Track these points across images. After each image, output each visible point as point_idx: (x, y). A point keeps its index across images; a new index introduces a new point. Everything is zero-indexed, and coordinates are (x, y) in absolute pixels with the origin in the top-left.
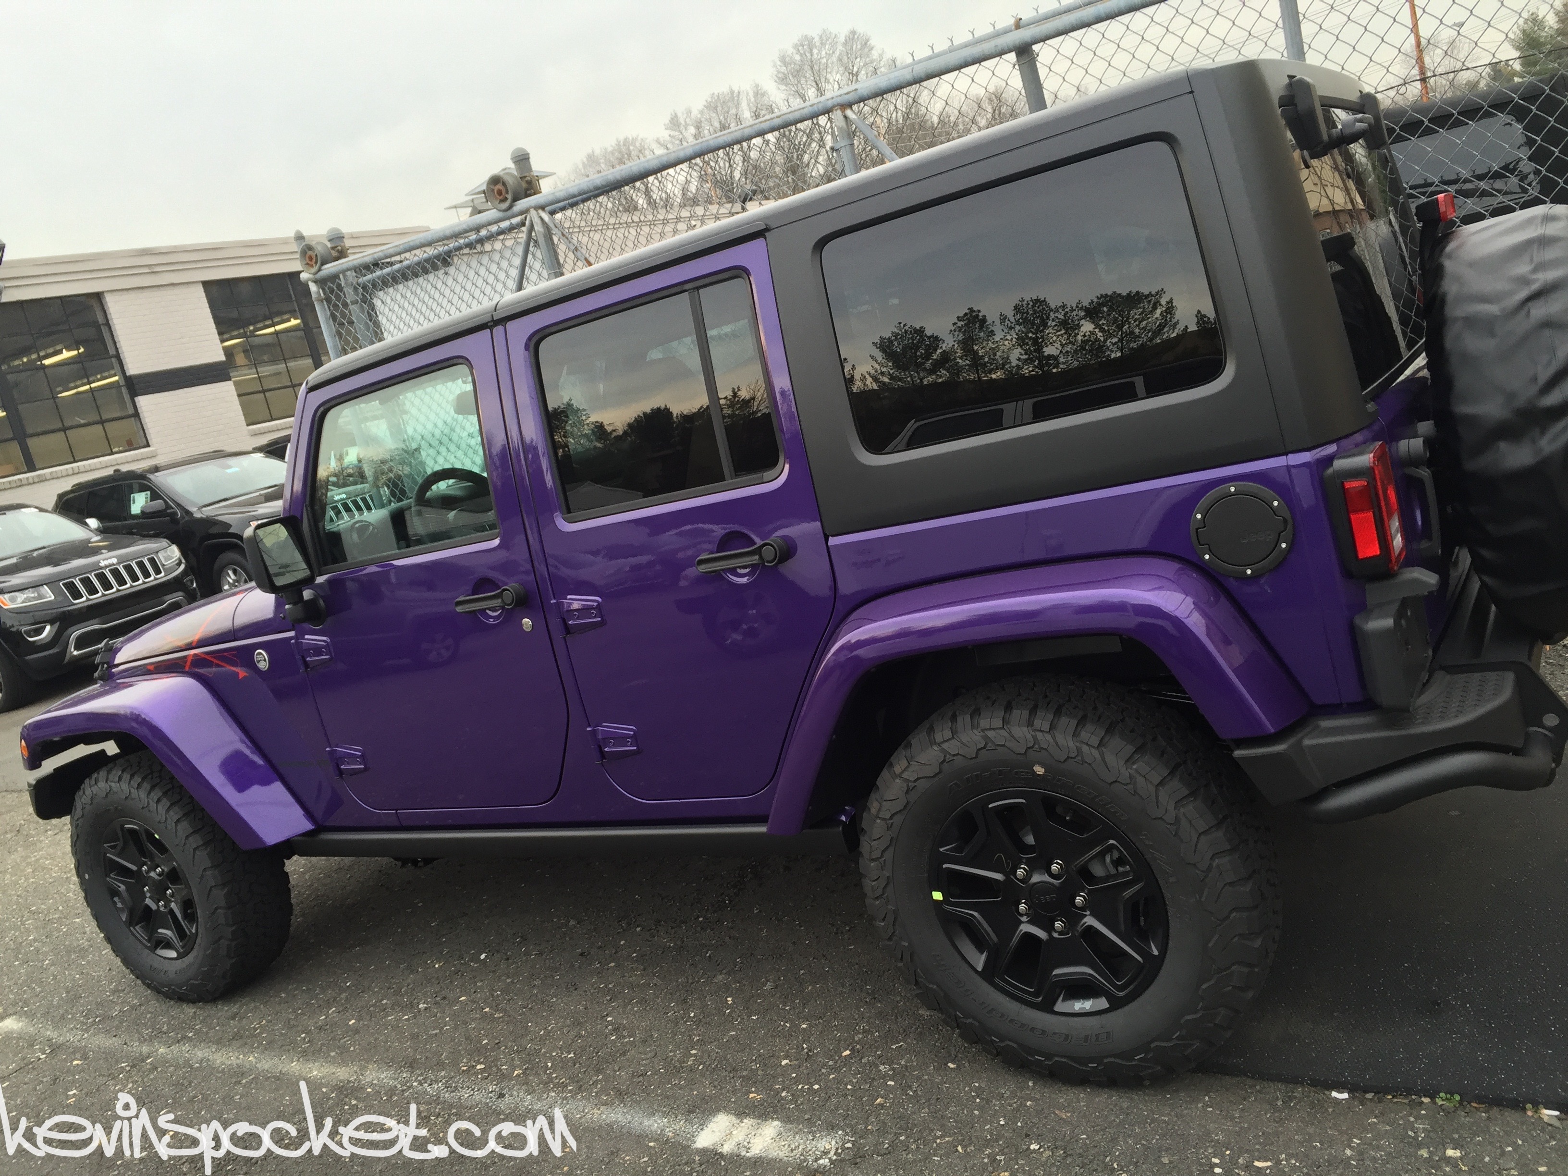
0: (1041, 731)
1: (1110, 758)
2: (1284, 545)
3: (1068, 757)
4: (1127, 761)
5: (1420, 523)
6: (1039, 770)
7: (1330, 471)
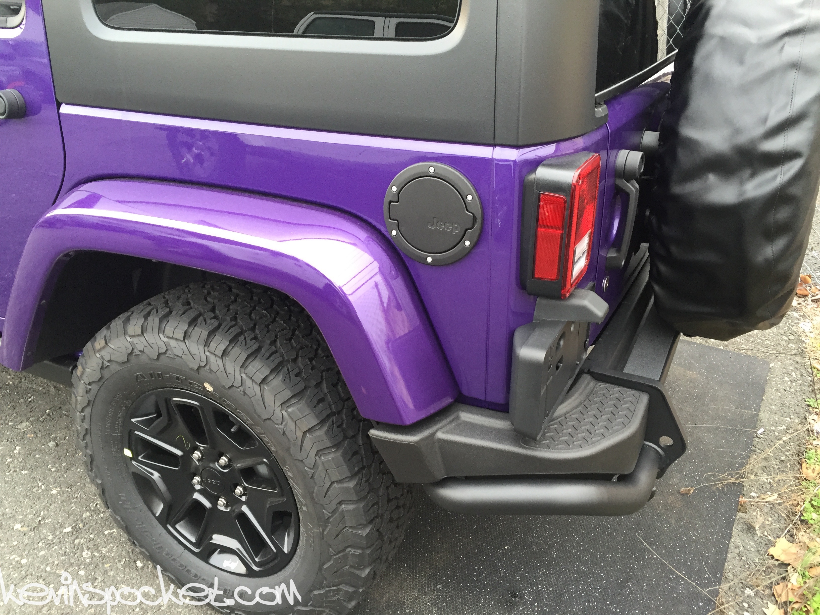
0: (214, 354)
1: (269, 398)
2: (467, 243)
3: (232, 386)
4: (283, 403)
5: (615, 232)
6: (209, 388)
7: (532, 177)
